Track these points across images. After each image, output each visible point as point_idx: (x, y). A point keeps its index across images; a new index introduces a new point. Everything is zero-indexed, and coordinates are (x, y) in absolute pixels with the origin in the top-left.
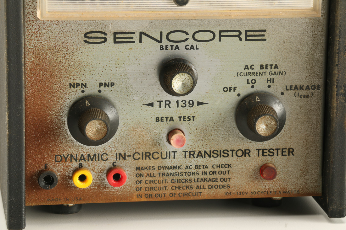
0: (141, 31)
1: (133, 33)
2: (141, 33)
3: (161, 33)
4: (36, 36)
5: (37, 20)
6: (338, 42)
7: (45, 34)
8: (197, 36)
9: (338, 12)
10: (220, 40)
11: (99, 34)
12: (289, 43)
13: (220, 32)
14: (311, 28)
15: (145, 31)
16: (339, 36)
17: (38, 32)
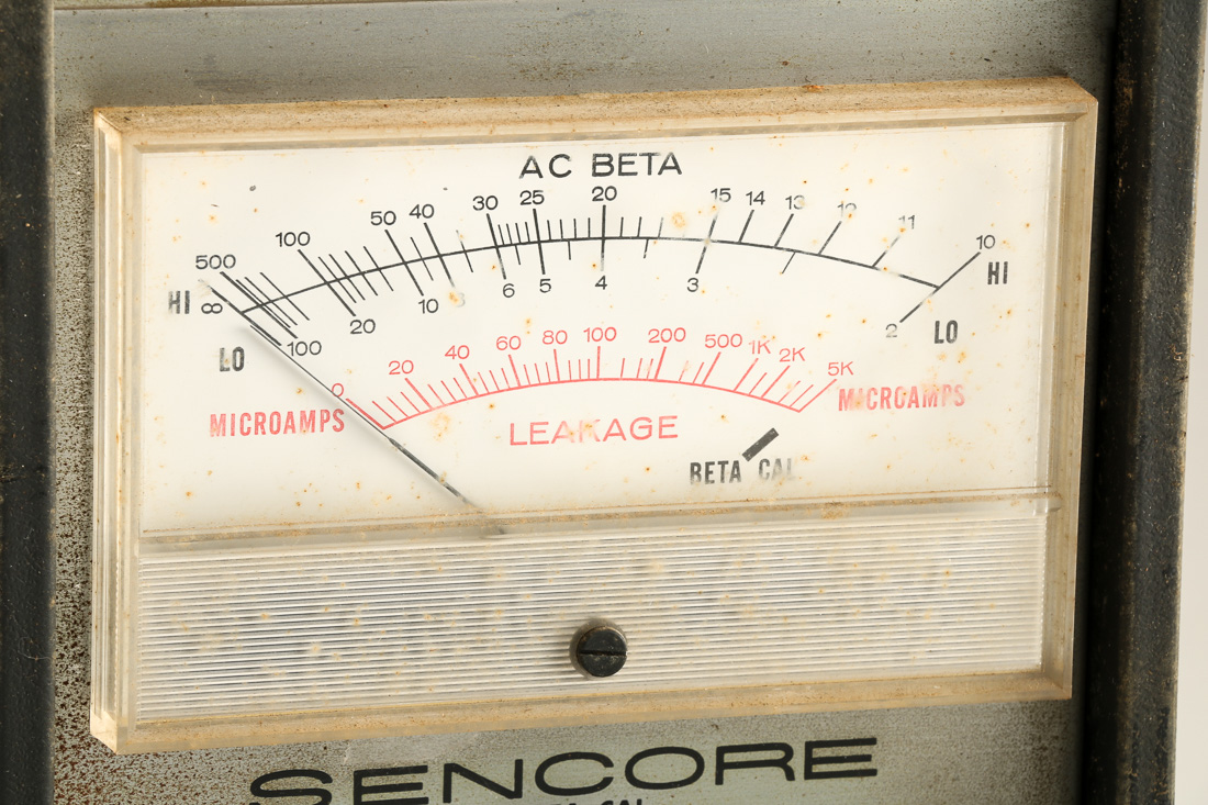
0: (449, 761)
1: (423, 769)
2: (450, 769)
3: (519, 764)
4: (83, 799)
5: (89, 745)
6: (1129, 781)
7: (116, 792)
8: (640, 771)
9: (1127, 679)
10: (719, 781)
11: (303, 778)
12: (954, 780)
13: (721, 751)
14: (1029, 728)
15: (463, 760)
16: (1131, 761)
17: (93, 786)
